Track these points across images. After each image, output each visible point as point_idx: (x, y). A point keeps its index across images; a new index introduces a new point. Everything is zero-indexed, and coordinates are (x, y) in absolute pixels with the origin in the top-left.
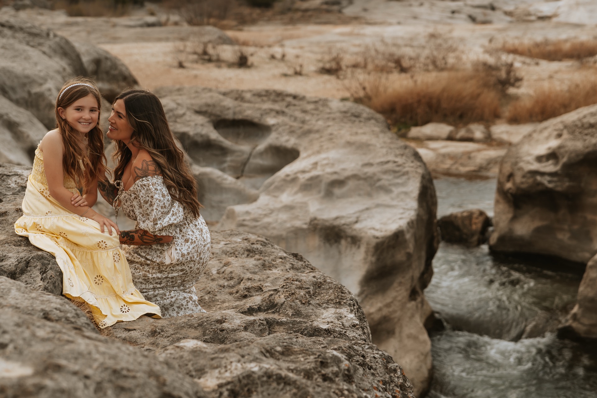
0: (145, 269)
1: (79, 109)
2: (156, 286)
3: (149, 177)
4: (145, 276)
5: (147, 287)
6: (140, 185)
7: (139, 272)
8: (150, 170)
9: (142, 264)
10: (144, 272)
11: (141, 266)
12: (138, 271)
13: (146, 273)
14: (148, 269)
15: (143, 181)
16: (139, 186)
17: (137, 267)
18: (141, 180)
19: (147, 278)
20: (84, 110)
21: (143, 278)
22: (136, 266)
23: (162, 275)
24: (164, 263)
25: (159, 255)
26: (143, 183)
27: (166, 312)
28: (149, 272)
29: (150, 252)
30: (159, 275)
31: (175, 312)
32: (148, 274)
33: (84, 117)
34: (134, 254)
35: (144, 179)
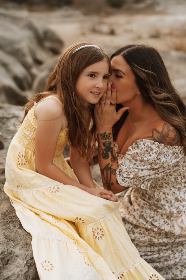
0: (151, 235)
1: (92, 75)
2: (161, 249)
3: (162, 144)
4: (150, 241)
5: (152, 250)
6: (148, 145)
7: (145, 237)
8: (169, 138)
9: (147, 229)
10: (149, 237)
11: (147, 231)
12: (143, 235)
13: (151, 238)
14: (155, 235)
15: (154, 144)
16: (146, 145)
17: (142, 232)
18: (153, 141)
19: (152, 243)
20: (97, 77)
21: (149, 243)
22: (141, 230)
23: (169, 240)
24: (174, 233)
25: (166, 220)
26: (152, 146)
27: (169, 271)
28: (155, 237)
29: (155, 215)
30: (166, 240)
31: (178, 271)
32: (153, 239)
33: (97, 86)
34: (139, 218)
35: (156, 143)
